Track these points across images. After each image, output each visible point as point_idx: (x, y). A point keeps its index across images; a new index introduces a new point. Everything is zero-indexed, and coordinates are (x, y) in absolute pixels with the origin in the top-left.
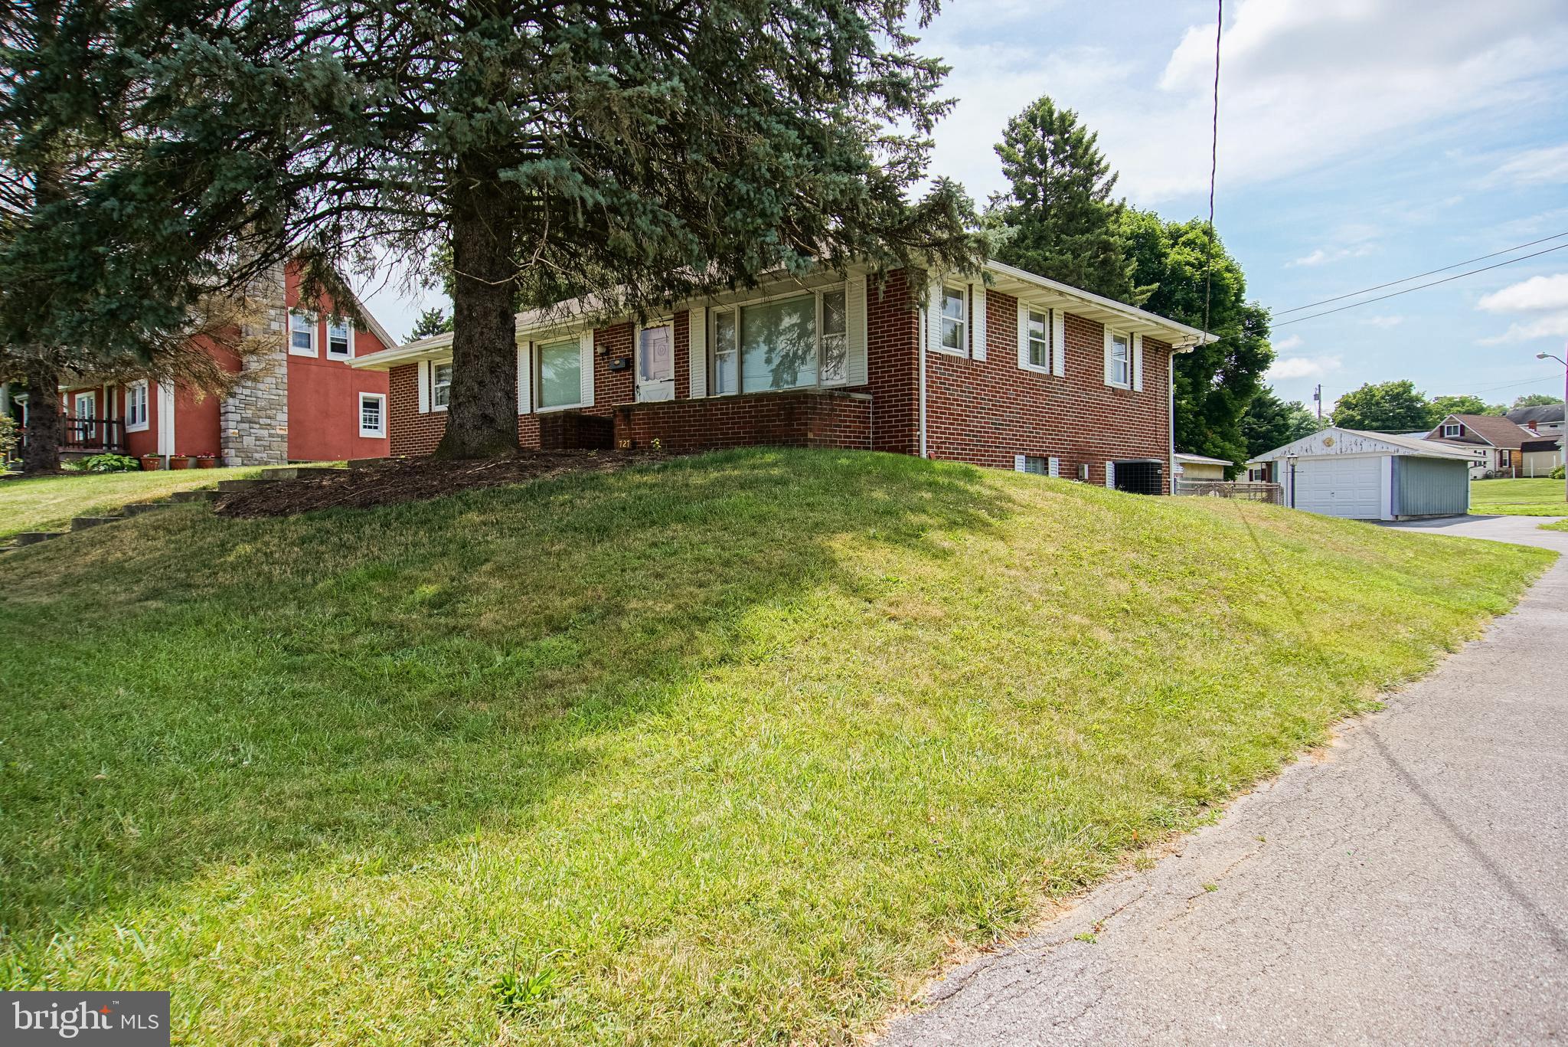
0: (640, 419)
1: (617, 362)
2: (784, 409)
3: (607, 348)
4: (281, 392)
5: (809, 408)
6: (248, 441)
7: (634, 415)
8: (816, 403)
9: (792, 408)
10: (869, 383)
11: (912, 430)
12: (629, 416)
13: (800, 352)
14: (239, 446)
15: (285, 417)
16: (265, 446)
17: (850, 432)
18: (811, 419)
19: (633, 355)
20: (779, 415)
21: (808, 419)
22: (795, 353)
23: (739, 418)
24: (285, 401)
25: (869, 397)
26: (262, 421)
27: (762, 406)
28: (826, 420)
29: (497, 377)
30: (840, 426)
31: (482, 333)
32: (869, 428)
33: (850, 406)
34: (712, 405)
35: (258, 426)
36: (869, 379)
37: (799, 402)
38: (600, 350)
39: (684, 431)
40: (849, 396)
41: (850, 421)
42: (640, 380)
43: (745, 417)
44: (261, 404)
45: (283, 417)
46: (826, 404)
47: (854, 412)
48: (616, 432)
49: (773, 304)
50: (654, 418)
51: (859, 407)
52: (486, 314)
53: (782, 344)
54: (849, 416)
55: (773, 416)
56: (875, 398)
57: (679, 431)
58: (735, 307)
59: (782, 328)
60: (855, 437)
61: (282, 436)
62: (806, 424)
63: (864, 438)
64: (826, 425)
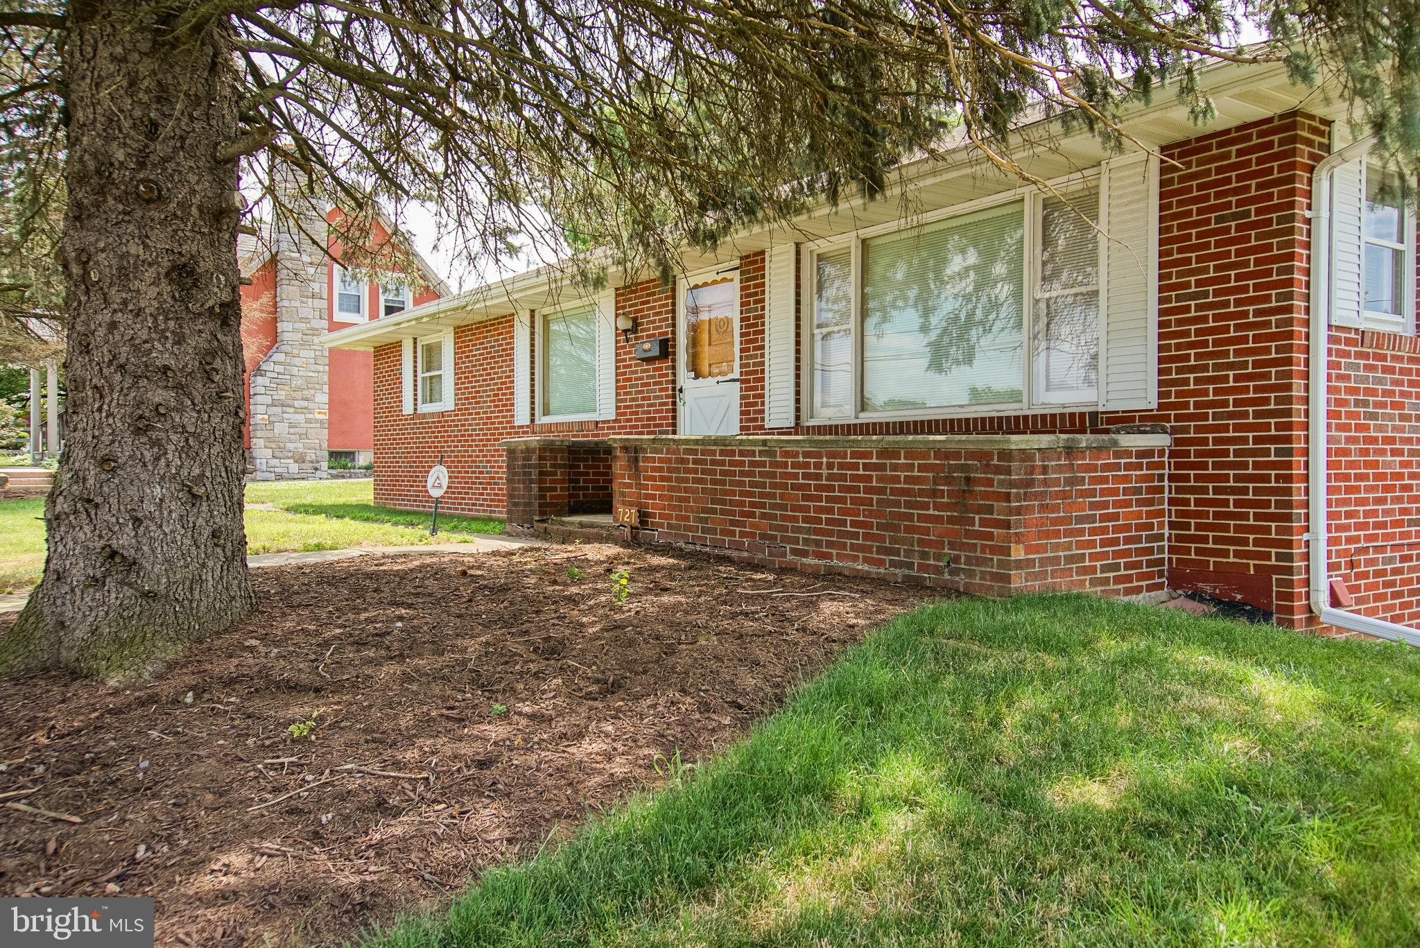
0: (654, 469)
1: (647, 346)
2: (949, 480)
3: (635, 320)
4: (321, 368)
5: (1012, 484)
6: (281, 429)
7: (646, 459)
8: (1032, 470)
9: (968, 480)
10: (1161, 407)
11: (1289, 531)
12: (636, 460)
13: (979, 314)
14: (269, 434)
15: (325, 398)
16: (300, 435)
17: (1117, 529)
18: (1019, 511)
19: (674, 333)
20: (934, 493)
21: (1010, 511)
22: (970, 315)
23: (842, 488)
24: (326, 378)
25: (1161, 441)
26: (297, 404)
27: (895, 468)
28: (1055, 509)
29: (156, 443)
30: (1091, 519)
31: (113, 326)
32: (1160, 513)
33: (1117, 467)
34: (786, 454)
35: (292, 410)
36: (1161, 395)
37: (987, 468)
38: (624, 324)
39: (732, 503)
40: (1115, 443)
41: (1117, 504)
42: (684, 377)
43: (857, 489)
44: (297, 382)
45: (322, 398)
46: (1059, 468)
47: (1126, 479)
48: (615, 487)
49: (927, 229)
50: (677, 470)
51: (1139, 466)
52: (124, 275)
53: (947, 304)
54: (1115, 492)
55: (922, 493)
56: (1177, 442)
57: (723, 502)
58: (848, 241)
59: (948, 272)
60: (1128, 540)
61: (321, 422)
62: (1007, 525)
63: (1150, 539)
64: (1056, 521)
